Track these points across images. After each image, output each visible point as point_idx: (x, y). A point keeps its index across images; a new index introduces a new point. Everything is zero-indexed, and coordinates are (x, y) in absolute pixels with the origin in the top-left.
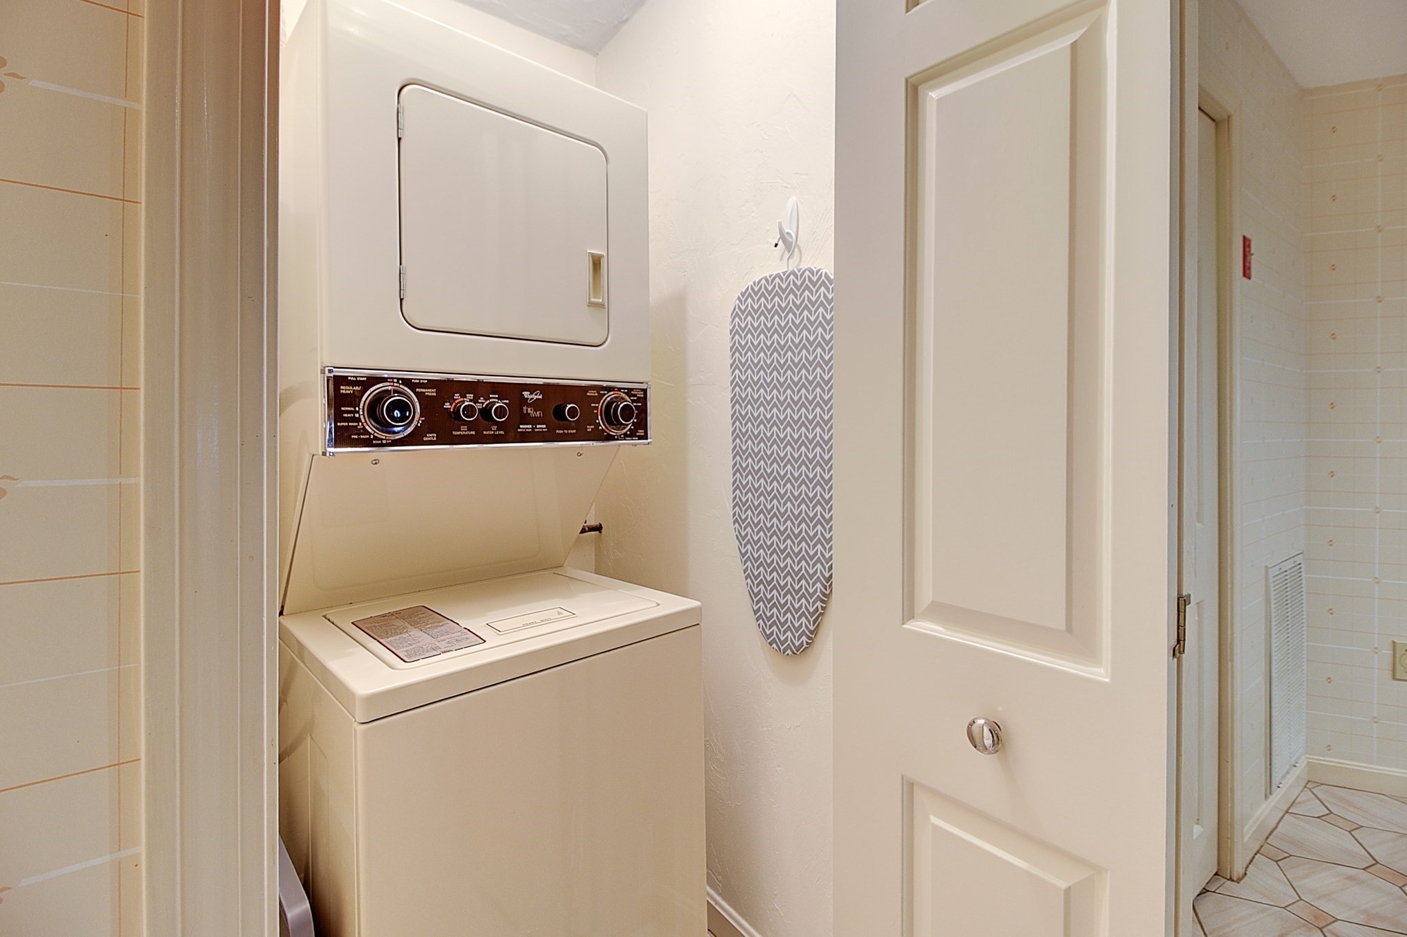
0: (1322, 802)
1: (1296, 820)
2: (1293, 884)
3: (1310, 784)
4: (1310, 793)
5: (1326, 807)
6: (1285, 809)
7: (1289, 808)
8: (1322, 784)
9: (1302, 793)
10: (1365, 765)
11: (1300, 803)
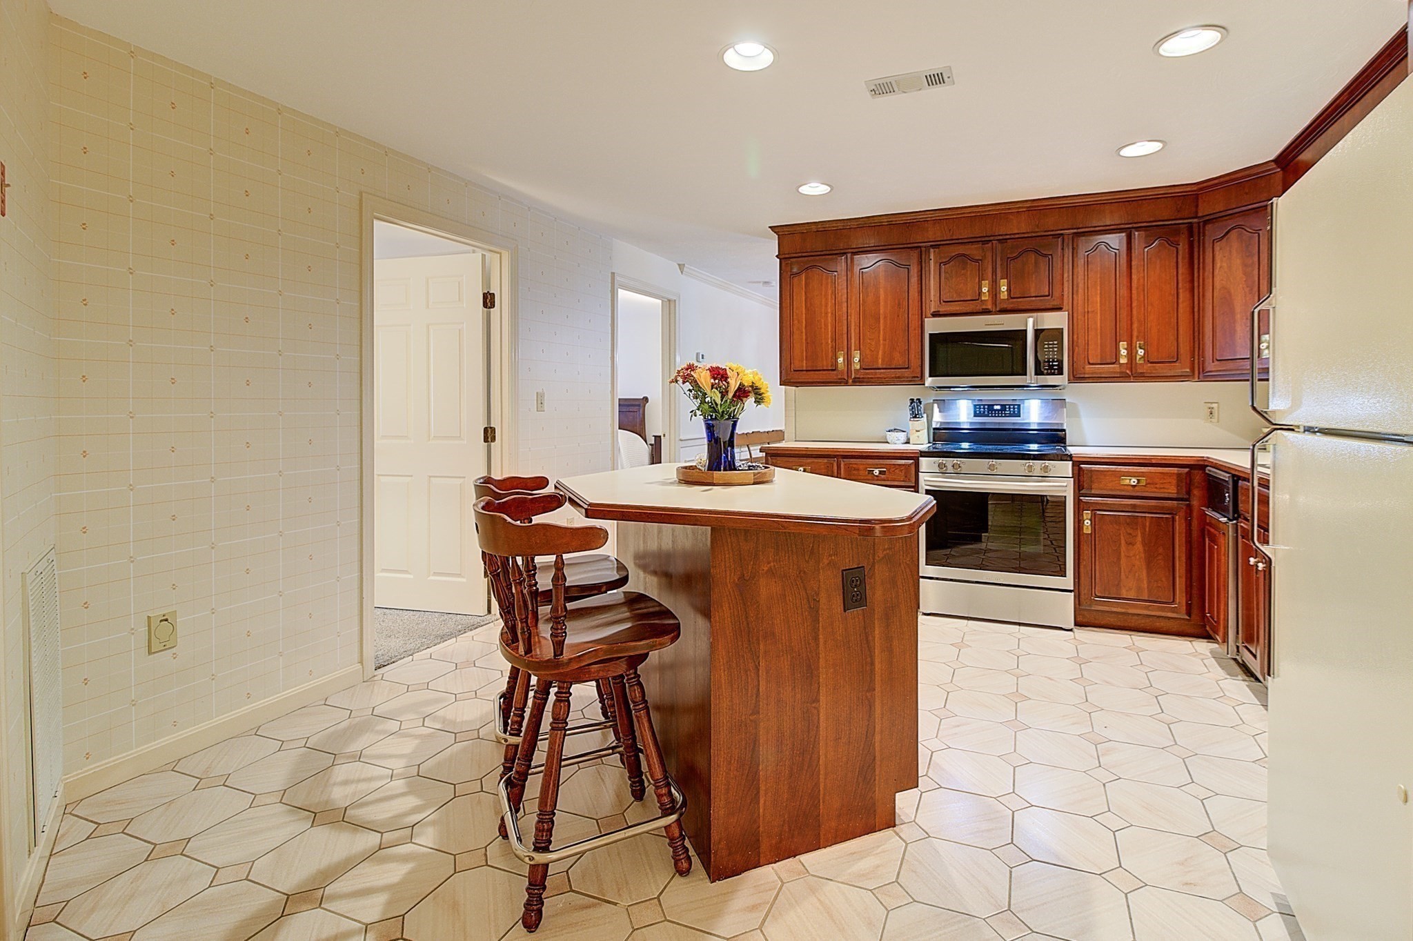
0: (87, 820)
1: (63, 857)
2: (79, 931)
3: (67, 810)
4: (72, 817)
5: (92, 821)
6: (48, 854)
7: (51, 852)
8: (82, 800)
9: (63, 823)
10: (124, 754)
11: (63, 836)
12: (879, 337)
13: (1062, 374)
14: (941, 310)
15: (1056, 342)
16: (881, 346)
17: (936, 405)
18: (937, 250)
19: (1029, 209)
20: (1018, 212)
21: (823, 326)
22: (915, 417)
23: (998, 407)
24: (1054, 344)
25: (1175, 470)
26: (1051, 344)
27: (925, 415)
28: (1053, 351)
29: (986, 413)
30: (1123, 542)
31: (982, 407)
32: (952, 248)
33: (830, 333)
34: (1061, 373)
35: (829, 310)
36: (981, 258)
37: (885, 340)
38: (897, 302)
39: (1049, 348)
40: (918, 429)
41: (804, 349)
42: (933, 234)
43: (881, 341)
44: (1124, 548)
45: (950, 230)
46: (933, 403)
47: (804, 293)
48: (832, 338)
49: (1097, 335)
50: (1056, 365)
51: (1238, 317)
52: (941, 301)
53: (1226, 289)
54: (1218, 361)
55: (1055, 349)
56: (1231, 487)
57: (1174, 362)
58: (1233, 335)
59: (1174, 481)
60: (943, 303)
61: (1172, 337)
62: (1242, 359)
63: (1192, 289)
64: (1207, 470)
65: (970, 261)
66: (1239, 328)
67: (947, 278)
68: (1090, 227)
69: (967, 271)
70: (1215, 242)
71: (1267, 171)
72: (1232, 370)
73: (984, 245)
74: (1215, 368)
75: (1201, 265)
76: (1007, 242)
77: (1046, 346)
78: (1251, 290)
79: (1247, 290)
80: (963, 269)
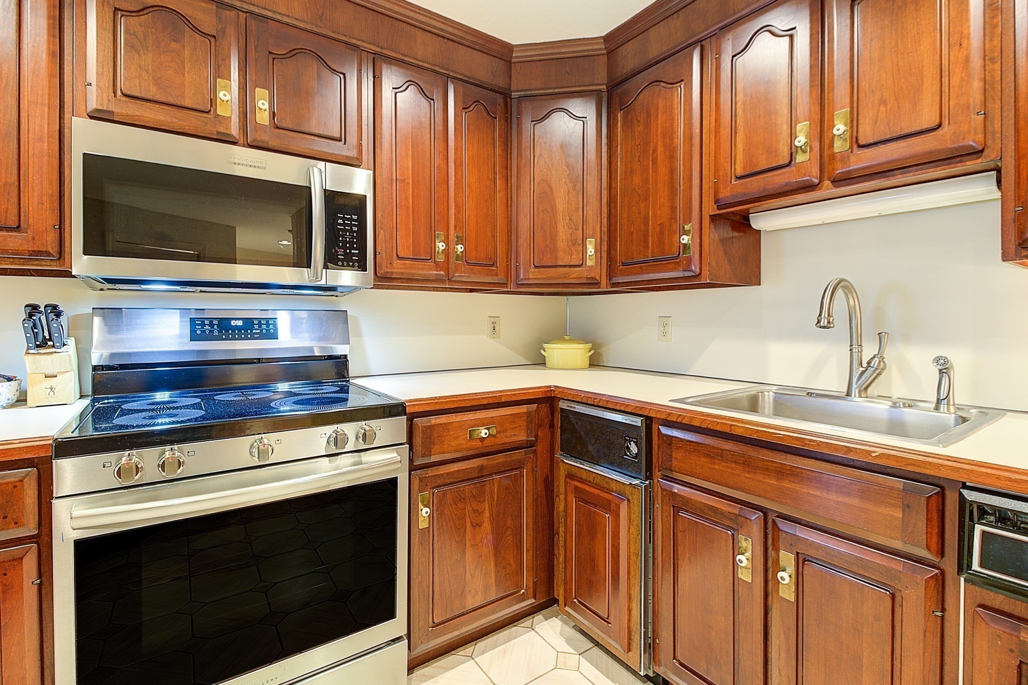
13: (365, 270)
14: (117, 111)
15: (355, 217)
17: (97, 321)
22: (43, 344)
23: (240, 323)
24: (351, 220)
26: (348, 219)
27: (71, 342)
28: (351, 231)
29: (216, 333)
30: (468, 525)
31: (207, 322)
34: (363, 268)
36: (213, 33)
39: (344, 225)
40: (50, 372)
44: (470, 534)
46: (93, 315)
49: (409, 215)
50: (355, 254)
51: (560, 216)
52: (119, 93)
53: (547, 182)
54: (536, 267)
55: (355, 229)
56: (643, 434)
57: (492, 265)
58: (553, 237)
59: (524, 423)
60: (124, 99)
61: (489, 234)
62: (565, 266)
63: (507, 178)
64: (563, 405)
65: (187, 28)
66: (561, 229)
67: (133, 47)
68: (399, 53)
69: (184, 47)
70: (532, 123)
71: (592, 50)
72: (553, 278)
73: (219, 10)
74: (534, 275)
75: (515, 151)
76: (267, 22)
77: (340, 221)
78: (575, 186)
79: (570, 185)
80: (175, 41)
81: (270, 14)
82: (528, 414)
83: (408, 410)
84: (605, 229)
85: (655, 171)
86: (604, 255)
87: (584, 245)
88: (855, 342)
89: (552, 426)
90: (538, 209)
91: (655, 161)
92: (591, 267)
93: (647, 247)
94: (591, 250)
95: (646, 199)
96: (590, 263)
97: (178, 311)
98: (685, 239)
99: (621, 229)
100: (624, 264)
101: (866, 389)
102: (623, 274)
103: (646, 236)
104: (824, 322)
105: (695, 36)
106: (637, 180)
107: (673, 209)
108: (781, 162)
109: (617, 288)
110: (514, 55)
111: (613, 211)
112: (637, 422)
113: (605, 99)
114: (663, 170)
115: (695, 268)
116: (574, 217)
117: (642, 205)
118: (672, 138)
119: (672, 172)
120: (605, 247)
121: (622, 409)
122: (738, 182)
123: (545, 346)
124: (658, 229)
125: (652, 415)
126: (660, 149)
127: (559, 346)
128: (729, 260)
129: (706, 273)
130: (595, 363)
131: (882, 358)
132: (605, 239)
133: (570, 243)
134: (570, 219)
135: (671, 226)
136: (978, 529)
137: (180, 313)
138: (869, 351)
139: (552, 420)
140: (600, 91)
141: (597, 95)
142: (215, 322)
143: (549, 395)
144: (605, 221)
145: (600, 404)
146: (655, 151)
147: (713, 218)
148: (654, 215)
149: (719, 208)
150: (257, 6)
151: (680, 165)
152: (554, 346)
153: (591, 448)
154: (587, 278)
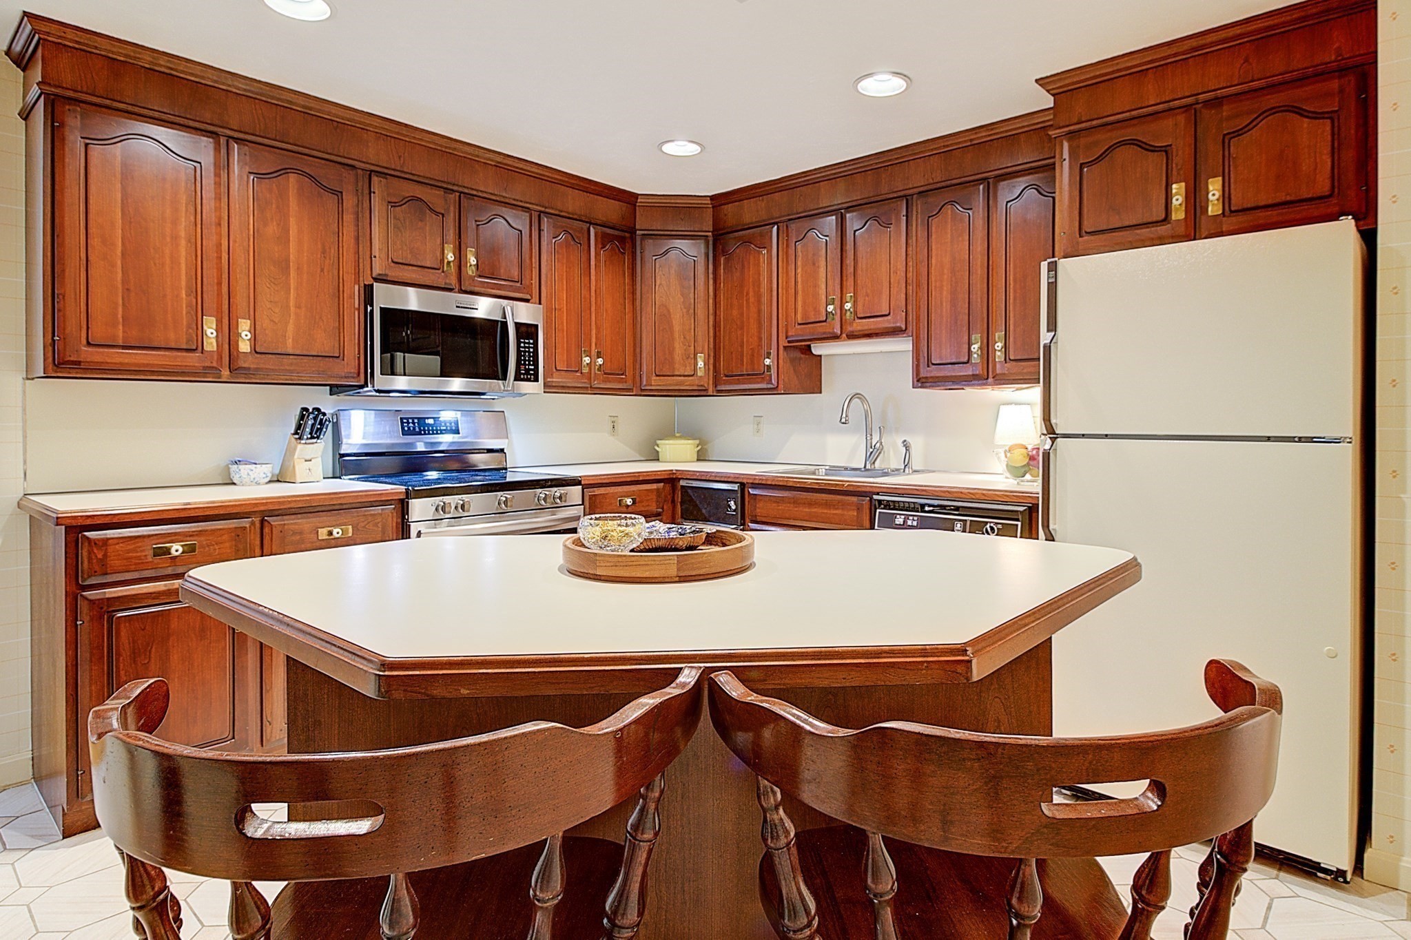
12: (288, 298)
13: (538, 381)
14: (390, 274)
15: (531, 341)
16: (293, 316)
18: (385, 180)
19: (498, 166)
20: (485, 163)
21: (168, 261)
24: (529, 343)
25: (654, 486)
26: (527, 343)
28: (529, 352)
29: (417, 429)
31: (410, 421)
32: (405, 184)
33: (183, 277)
34: (536, 380)
35: (183, 234)
36: (443, 212)
37: (298, 307)
38: (320, 246)
39: (525, 347)
40: (309, 458)
41: (120, 301)
42: (375, 153)
43: (292, 309)
45: (400, 157)
47: (119, 186)
48: (188, 287)
50: (532, 370)
51: (676, 335)
52: (390, 260)
53: (666, 306)
54: (657, 376)
55: (531, 350)
56: (739, 495)
57: (622, 375)
58: (671, 352)
59: (655, 497)
60: (392, 264)
61: (620, 349)
62: (680, 376)
63: (633, 301)
64: (682, 483)
65: (428, 211)
66: (677, 345)
67: (398, 228)
68: (556, 210)
69: (426, 225)
70: (654, 258)
71: (701, 204)
72: (670, 385)
73: (446, 195)
74: (656, 383)
75: (639, 278)
76: (473, 199)
77: (522, 345)
78: (688, 311)
79: (685, 310)
80: (421, 221)
81: (475, 193)
82: (658, 490)
83: (583, 483)
84: (712, 346)
85: (748, 307)
86: (711, 367)
87: (695, 358)
88: (869, 432)
89: (673, 501)
90: (659, 328)
91: (747, 301)
92: (701, 377)
93: (742, 364)
94: (701, 364)
95: (742, 328)
96: (700, 373)
97: (373, 412)
98: (767, 361)
99: (724, 349)
100: (726, 376)
101: (874, 463)
102: (726, 383)
103: (742, 356)
104: (843, 420)
105: (773, 219)
106: (735, 312)
107: (760, 339)
108: (821, 319)
109: (720, 393)
110: (639, 200)
111: (718, 333)
112: (735, 487)
113: (711, 243)
114: (753, 309)
115: (774, 381)
116: (688, 338)
117: (739, 332)
118: (759, 287)
119: (759, 311)
120: (712, 361)
121: (726, 480)
122: (799, 327)
123: (658, 442)
124: (750, 352)
125: (745, 481)
126: (751, 294)
127: (671, 442)
128: (797, 377)
129: (781, 386)
130: (701, 457)
131: (881, 443)
132: (712, 354)
133: (685, 358)
134: (685, 338)
135: (758, 351)
136: (878, 511)
137: (376, 414)
138: (875, 439)
139: (673, 497)
140: (707, 236)
141: (705, 240)
142: (416, 421)
143: (671, 476)
144: (712, 340)
145: (711, 479)
146: (748, 294)
147: (785, 347)
148: (747, 341)
149: (789, 342)
150: (468, 188)
151: (765, 308)
152: (667, 442)
153: (704, 511)
154: (698, 386)
